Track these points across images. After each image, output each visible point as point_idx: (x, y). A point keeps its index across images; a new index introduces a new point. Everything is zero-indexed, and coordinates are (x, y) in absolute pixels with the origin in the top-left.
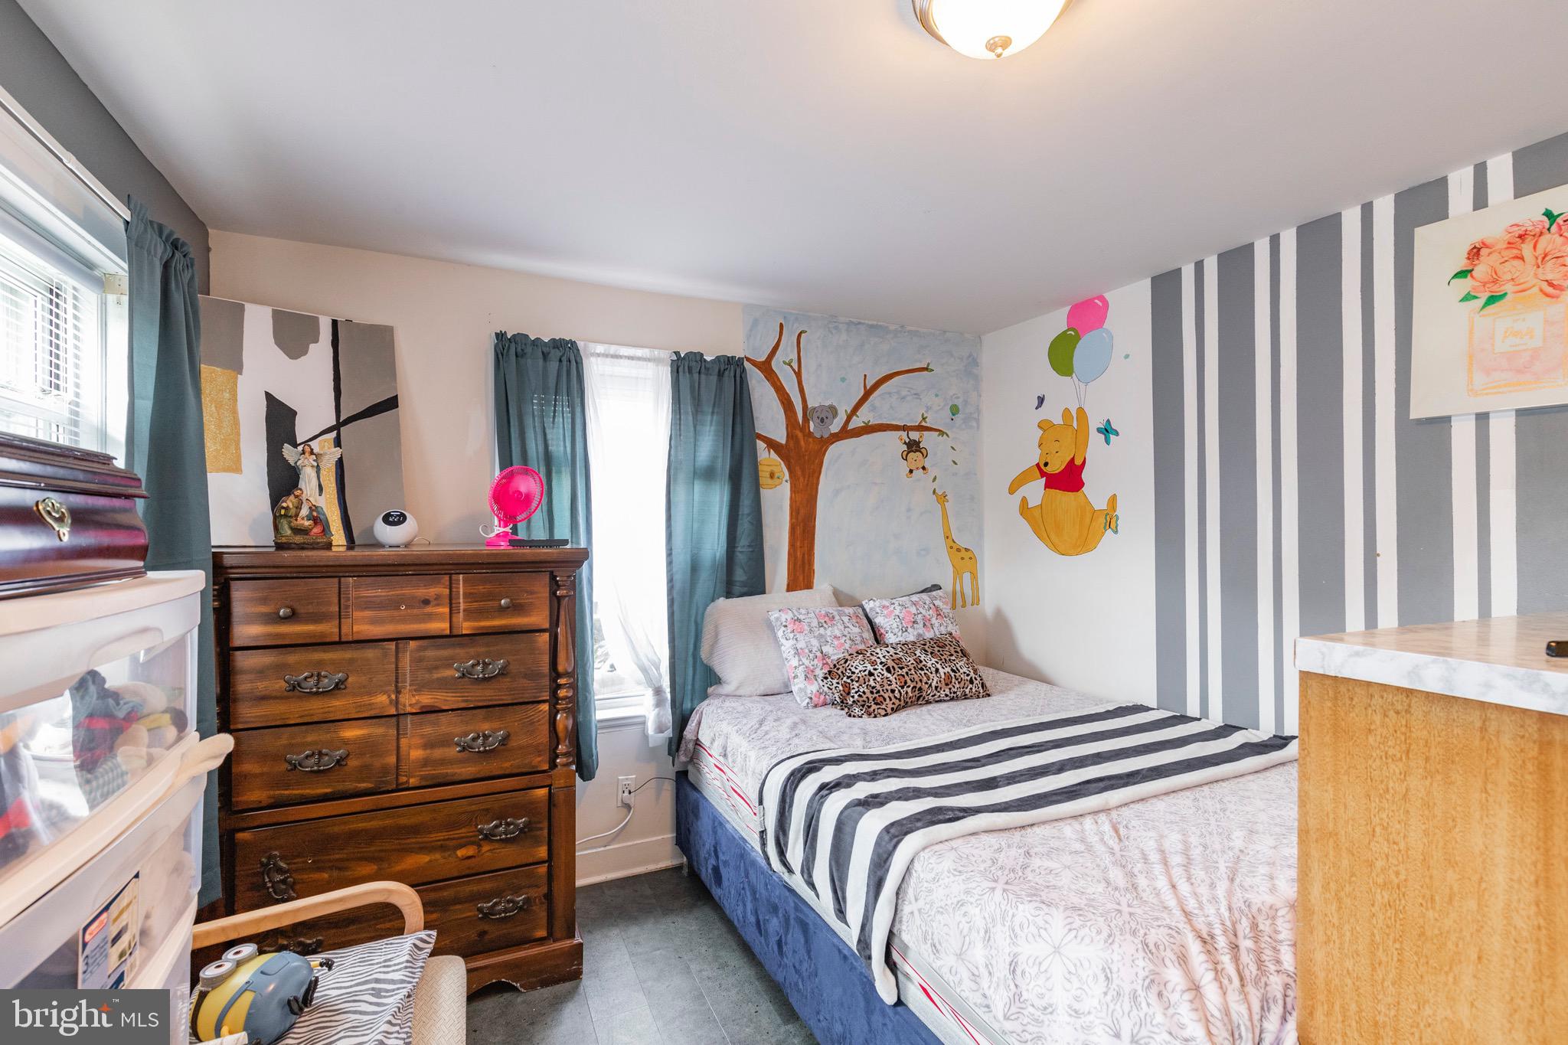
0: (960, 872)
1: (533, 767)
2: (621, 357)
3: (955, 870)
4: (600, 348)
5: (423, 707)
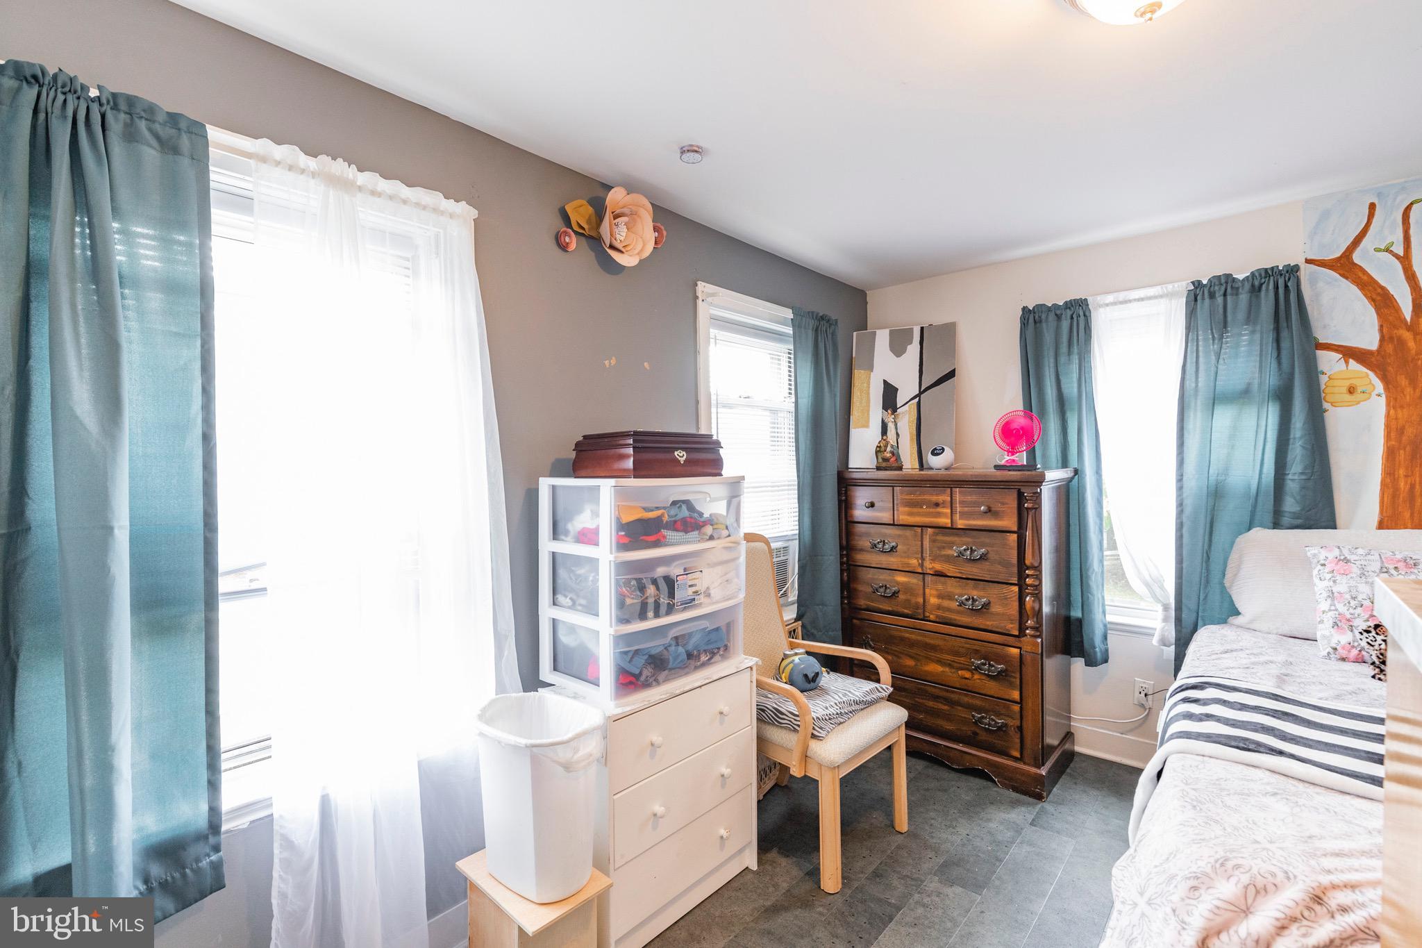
1: (1007, 630)
5: (936, 571)
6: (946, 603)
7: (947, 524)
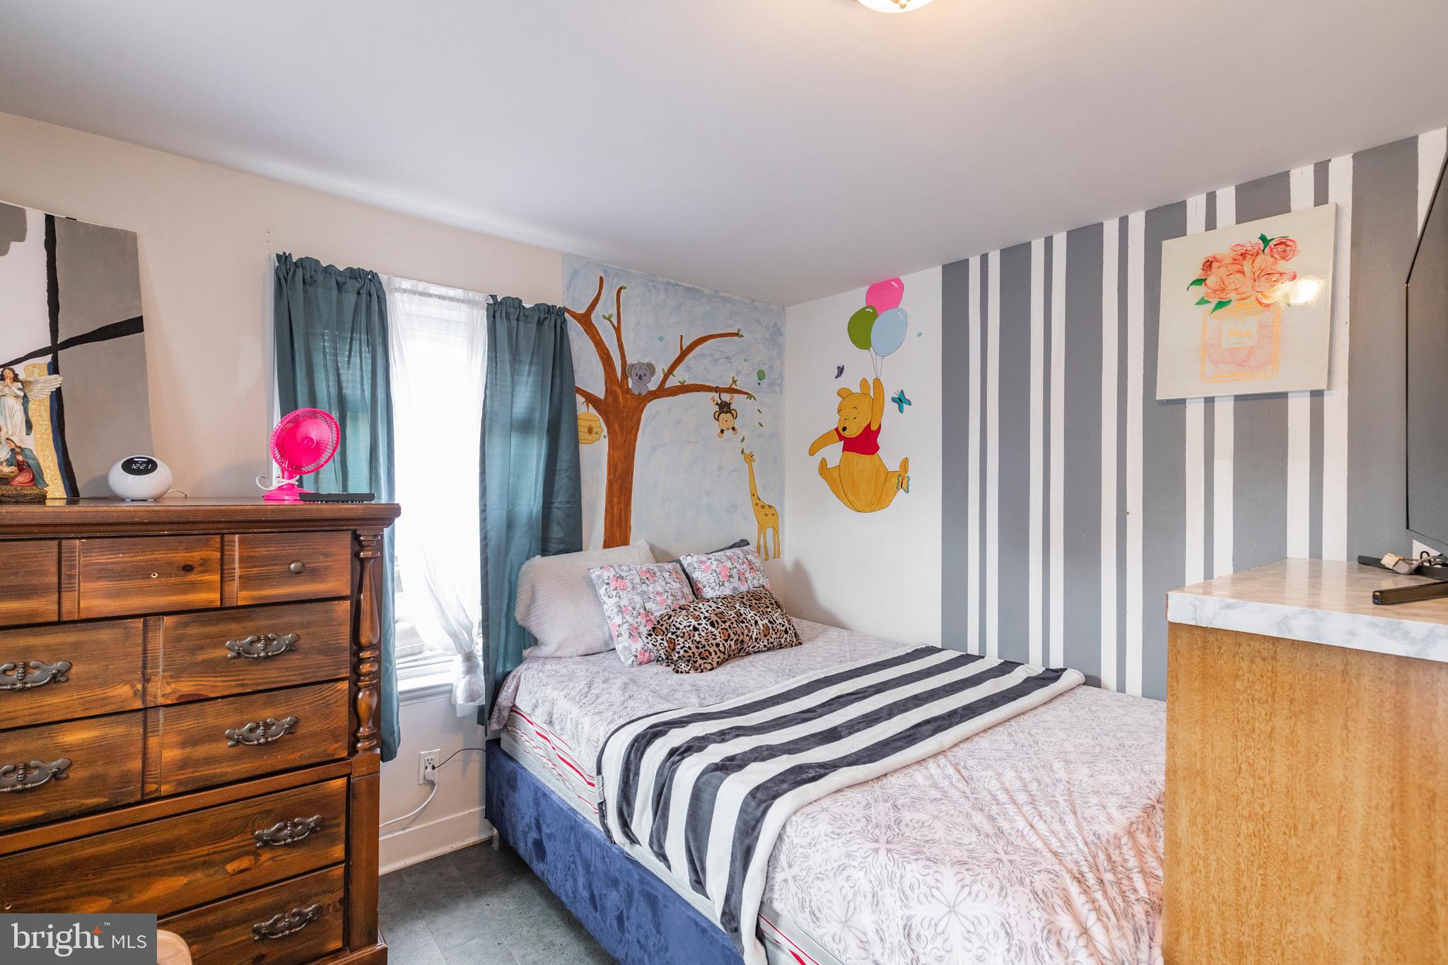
0: (838, 835)
1: (329, 755)
2: (431, 295)
3: (833, 833)
4: (406, 284)
5: (182, 696)
6: (202, 751)
7: (212, 602)
